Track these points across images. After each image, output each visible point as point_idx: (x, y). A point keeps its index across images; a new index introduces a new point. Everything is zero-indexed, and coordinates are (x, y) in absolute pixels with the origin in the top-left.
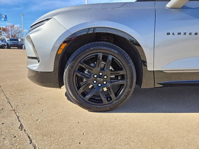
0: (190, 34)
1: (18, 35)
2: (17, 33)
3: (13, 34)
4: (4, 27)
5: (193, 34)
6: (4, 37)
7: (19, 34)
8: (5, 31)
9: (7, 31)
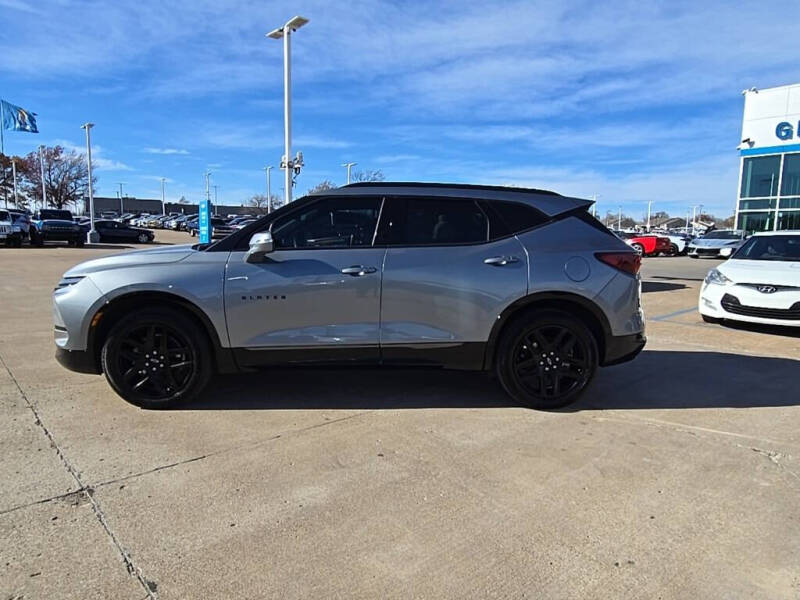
0: (275, 297)
1: (73, 185)
2: (69, 178)
3: (54, 183)
4: (24, 156)
5: (280, 298)
6: (22, 194)
7: (79, 182)
8: (26, 171)
9: (35, 171)
